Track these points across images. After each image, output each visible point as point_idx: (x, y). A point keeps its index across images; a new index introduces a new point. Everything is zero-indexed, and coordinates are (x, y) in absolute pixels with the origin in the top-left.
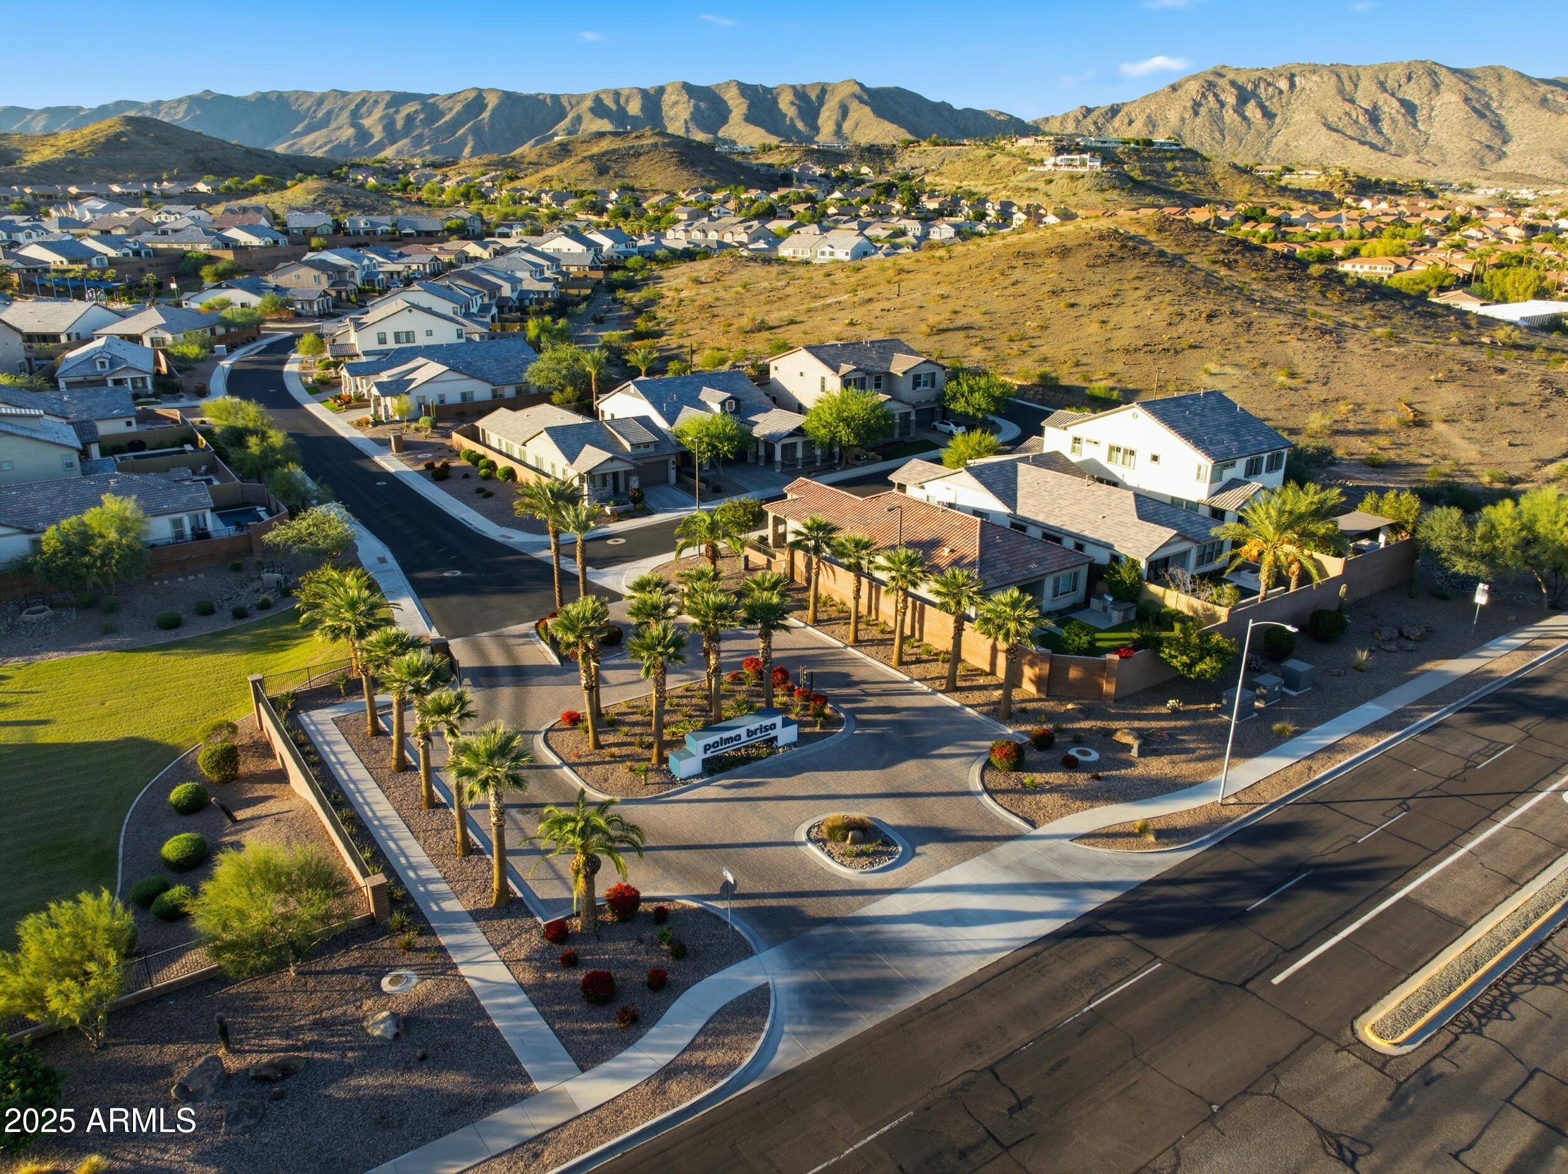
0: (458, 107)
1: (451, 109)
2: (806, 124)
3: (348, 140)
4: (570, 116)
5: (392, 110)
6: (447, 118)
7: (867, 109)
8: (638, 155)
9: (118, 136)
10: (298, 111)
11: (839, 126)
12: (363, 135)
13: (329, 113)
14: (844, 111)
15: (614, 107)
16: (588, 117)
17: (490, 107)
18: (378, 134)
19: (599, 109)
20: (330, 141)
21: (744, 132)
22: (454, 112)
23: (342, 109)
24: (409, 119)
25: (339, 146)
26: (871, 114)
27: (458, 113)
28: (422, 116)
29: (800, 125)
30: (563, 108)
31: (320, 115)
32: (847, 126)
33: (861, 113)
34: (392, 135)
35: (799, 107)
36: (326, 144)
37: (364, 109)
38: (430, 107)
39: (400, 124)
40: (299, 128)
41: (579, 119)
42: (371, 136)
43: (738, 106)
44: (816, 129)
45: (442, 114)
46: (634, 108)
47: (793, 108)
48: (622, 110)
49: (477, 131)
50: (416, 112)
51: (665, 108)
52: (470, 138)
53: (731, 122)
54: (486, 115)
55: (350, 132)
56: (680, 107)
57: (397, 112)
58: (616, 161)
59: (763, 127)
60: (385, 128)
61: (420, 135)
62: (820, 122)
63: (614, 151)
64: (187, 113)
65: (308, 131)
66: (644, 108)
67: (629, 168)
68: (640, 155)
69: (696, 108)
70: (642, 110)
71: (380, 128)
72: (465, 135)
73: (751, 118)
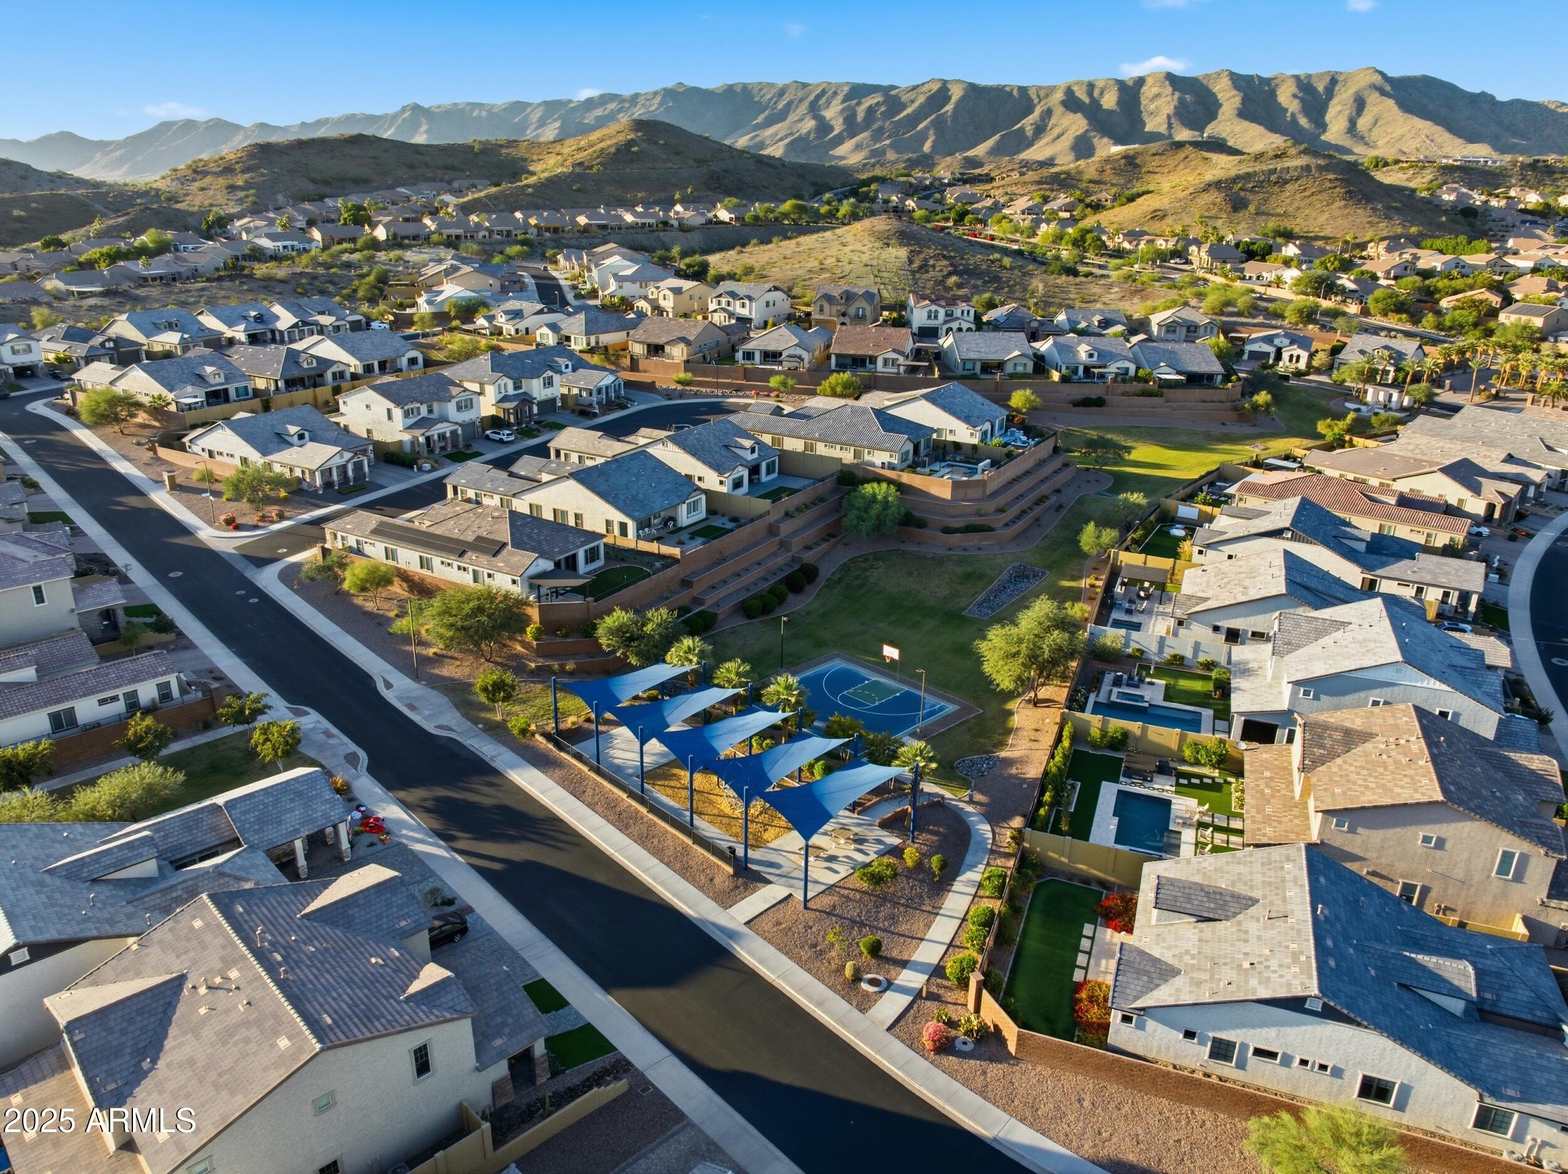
0: (921, 99)
1: (913, 101)
2: (1310, 121)
3: (809, 133)
4: (1038, 111)
5: (854, 102)
6: (909, 110)
7: (1390, 103)
8: (1283, 182)
9: (630, 143)
10: (759, 102)
11: (1353, 123)
12: (824, 127)
13: (789, 104)
14: (1360, 104)
15: (1087, 100)
16: (1059, 110)
17: (954, 99)
18: (838, 126)
19: (1071, 103)
20: (791, 134)
21: (1237, 129)
22: (917, 104)
23: (801, 100)
24: (871, 111)
25: (800, 138)
26: (1396, 108)
27: (922, 106)
28: (883, 109)
29: (1303, 121)
30: (1030, 100)
31: (780, 106)
32: (1363, 123)
33: (1383, 107)
34: (852, 127)
35: (1302, 101)
36: (786, 136)
37: (824, 99)
38: (892, 100)
39: (860, 116)
40: (760, 119)
41: (1048, 113)
42: (832, 129)
43: (1229, 100)
44: (1323, 126)
45: (904, 106)
46: (1109, 101)
47: (1296, 102)
48: (1095, 104)
49: (939, 124)
50: (878, 104)
51: (1144, 102)
52: (931, 132)
53: (1220, 117)
54: (949, 108)
55: (810, 124)
56: (1161, 101)
57: (859, 104)
58: (1252, 190)
59: (1260, 124)
60: (845, 120)
61: (881, 130)
62: (1328, 118)
63: (1248, 176)
64: (661, 104)
65: (769, 122)
66: (1119, 102)
67: (1273, 200)
68: (1286, 182)
69: (1181, 101)
70: (1118, 103)
71: (841, 120)
72: (927, 128)
73: (1245, 113)
